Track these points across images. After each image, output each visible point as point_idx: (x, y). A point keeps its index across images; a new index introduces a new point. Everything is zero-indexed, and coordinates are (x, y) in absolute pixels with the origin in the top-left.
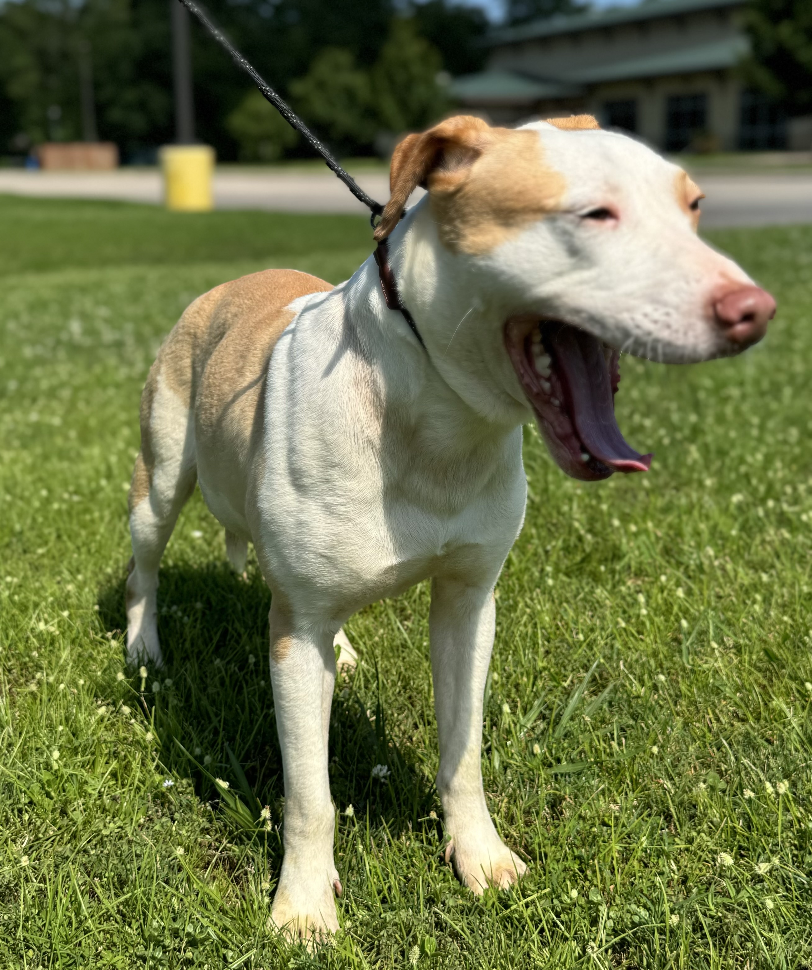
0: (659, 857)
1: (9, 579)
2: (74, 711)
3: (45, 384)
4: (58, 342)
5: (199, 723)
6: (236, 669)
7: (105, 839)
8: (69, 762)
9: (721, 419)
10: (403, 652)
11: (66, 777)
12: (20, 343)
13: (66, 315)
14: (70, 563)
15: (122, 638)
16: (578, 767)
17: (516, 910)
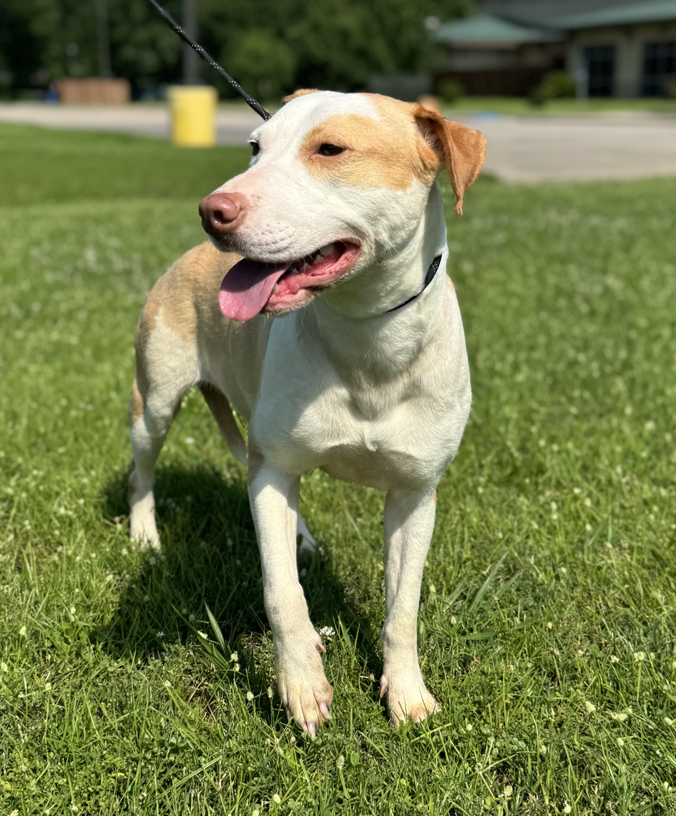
0: (541, 705)
1: (35, 472)
2: (88, 578)
3: (64, 308)
4: (76, 269)
5: (186, 591)
6: (218, 551)
7: (111, 675)
8: (83, 616)
9: (648, 356)
10: (354, 542)
11: (80, 628)
12: (42, 269)
13: (82, 244)
14: (85, 461)
15: (125, 522)
16: (486, 635)
17: (424, 738)
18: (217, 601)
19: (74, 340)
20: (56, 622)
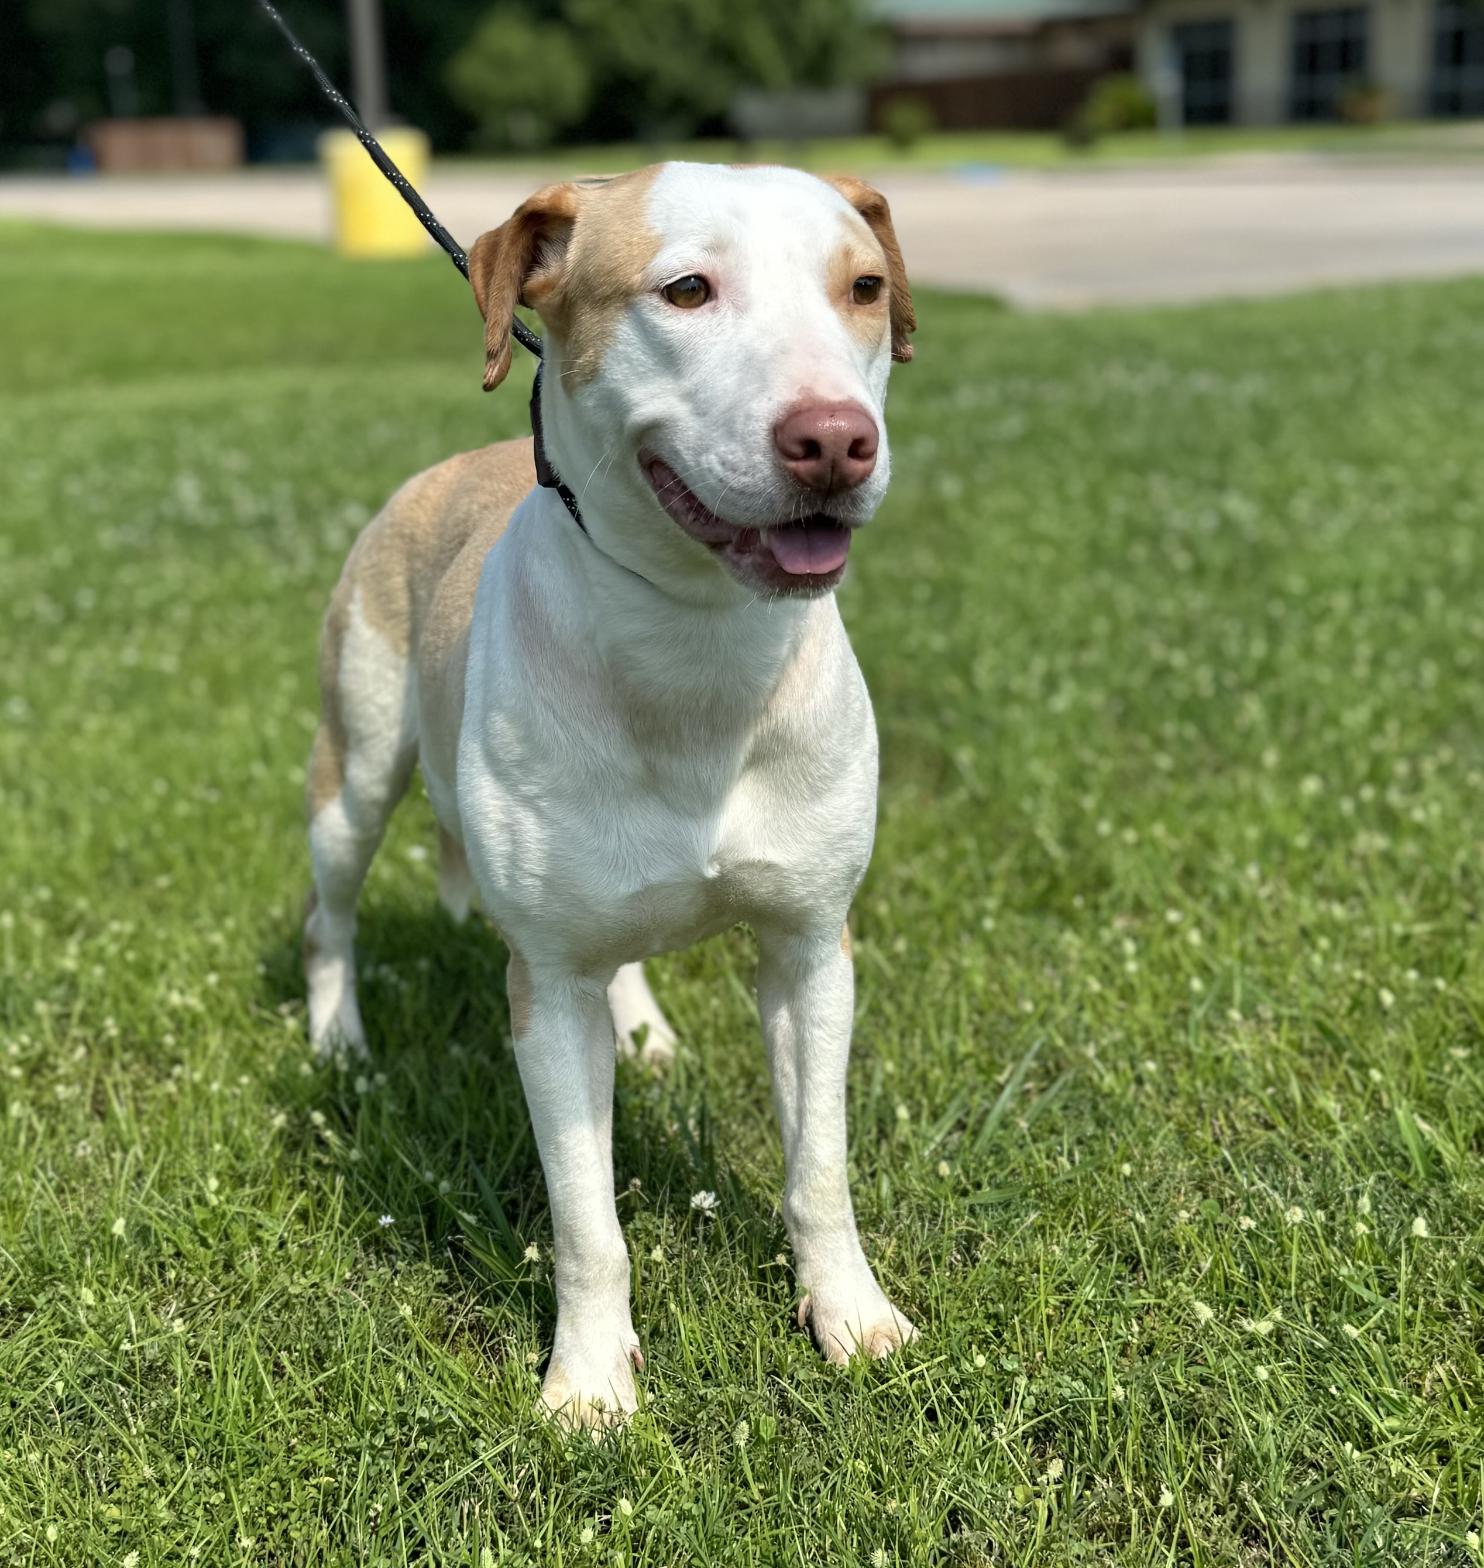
0: (1112, 1314)
1: (115, 926)
2: (236, 1123)
5: (429, 1139)
7: (294, 1300)
8: (233, 1196)
11: (228, 1217)
12: (92, 522)
14: (212, 901)
15: (301, 1015)
16: (1005, 1194)
17: (895, 1385)
18: (489, 1156)
19: (169, 663)
20: (181, 1208)
